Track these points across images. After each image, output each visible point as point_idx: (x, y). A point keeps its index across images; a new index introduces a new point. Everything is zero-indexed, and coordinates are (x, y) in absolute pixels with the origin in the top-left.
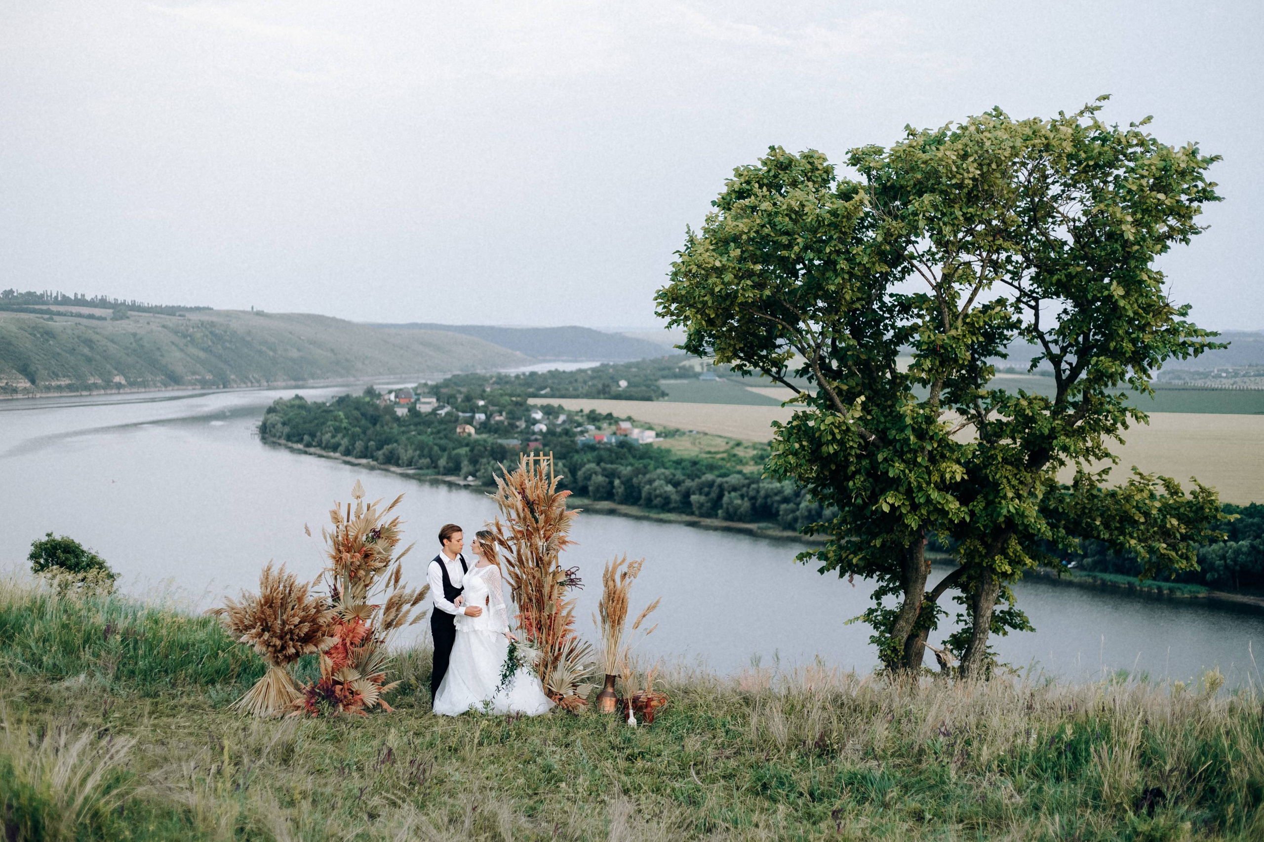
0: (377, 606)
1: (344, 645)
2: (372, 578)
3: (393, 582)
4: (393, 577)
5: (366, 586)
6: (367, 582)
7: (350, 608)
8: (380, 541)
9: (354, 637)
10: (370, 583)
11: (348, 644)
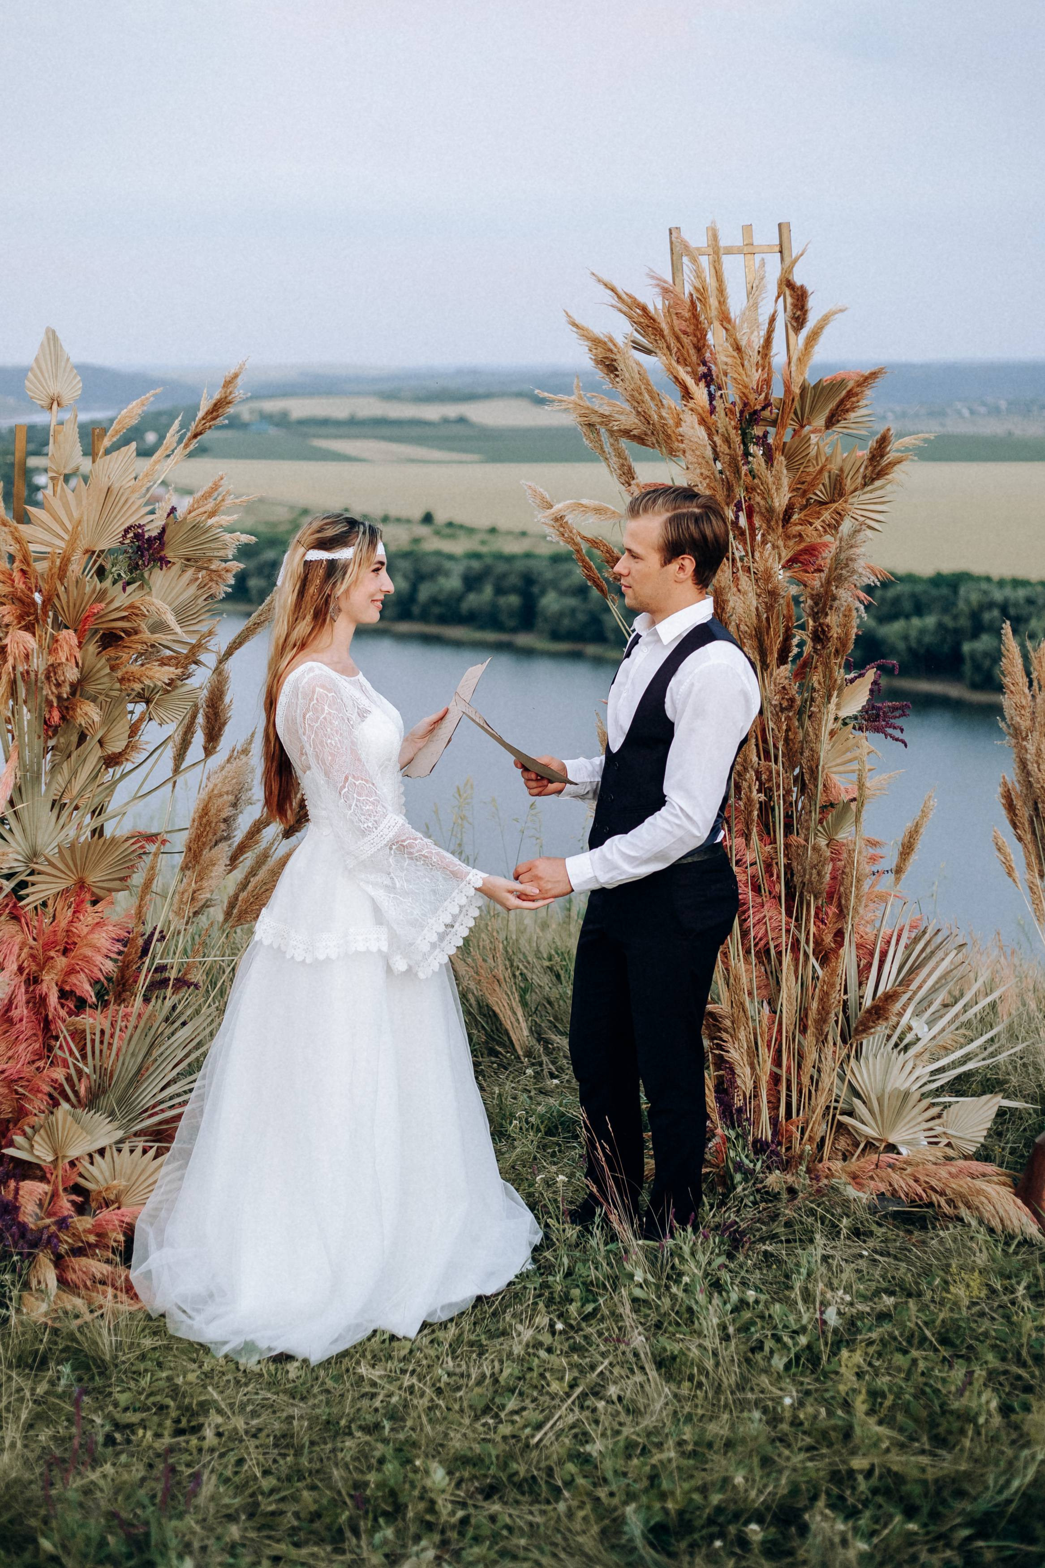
0: (151, 838)
1: (38, 1003)
2: (134, 730)
3: (199, 738)
4: (200, 719)
5: (112, 761)
6: (116, 747)
7: (51, 851)
8: (159, 578)
9: (71, 971)
10: (130, 747)
11: (53, 999)
